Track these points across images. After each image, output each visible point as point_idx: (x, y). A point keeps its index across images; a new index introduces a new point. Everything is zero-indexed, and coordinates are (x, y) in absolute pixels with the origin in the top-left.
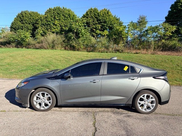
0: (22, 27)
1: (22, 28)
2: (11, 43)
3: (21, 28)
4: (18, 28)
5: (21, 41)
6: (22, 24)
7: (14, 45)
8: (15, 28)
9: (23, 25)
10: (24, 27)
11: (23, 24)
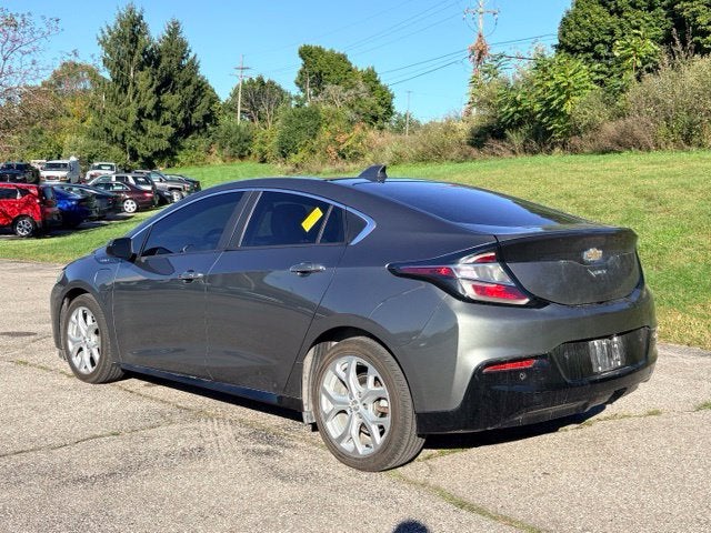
0: (612, 33)
1: (608, 38)
2: (507, 132)
3: (604, 42)
4: (587, 44)
5: (542, 117)
6: (611, 13)
7: (516, 138)
8: (577, 43)
9: (612, 20)
10: (618, 32)
11: (615, 17)
